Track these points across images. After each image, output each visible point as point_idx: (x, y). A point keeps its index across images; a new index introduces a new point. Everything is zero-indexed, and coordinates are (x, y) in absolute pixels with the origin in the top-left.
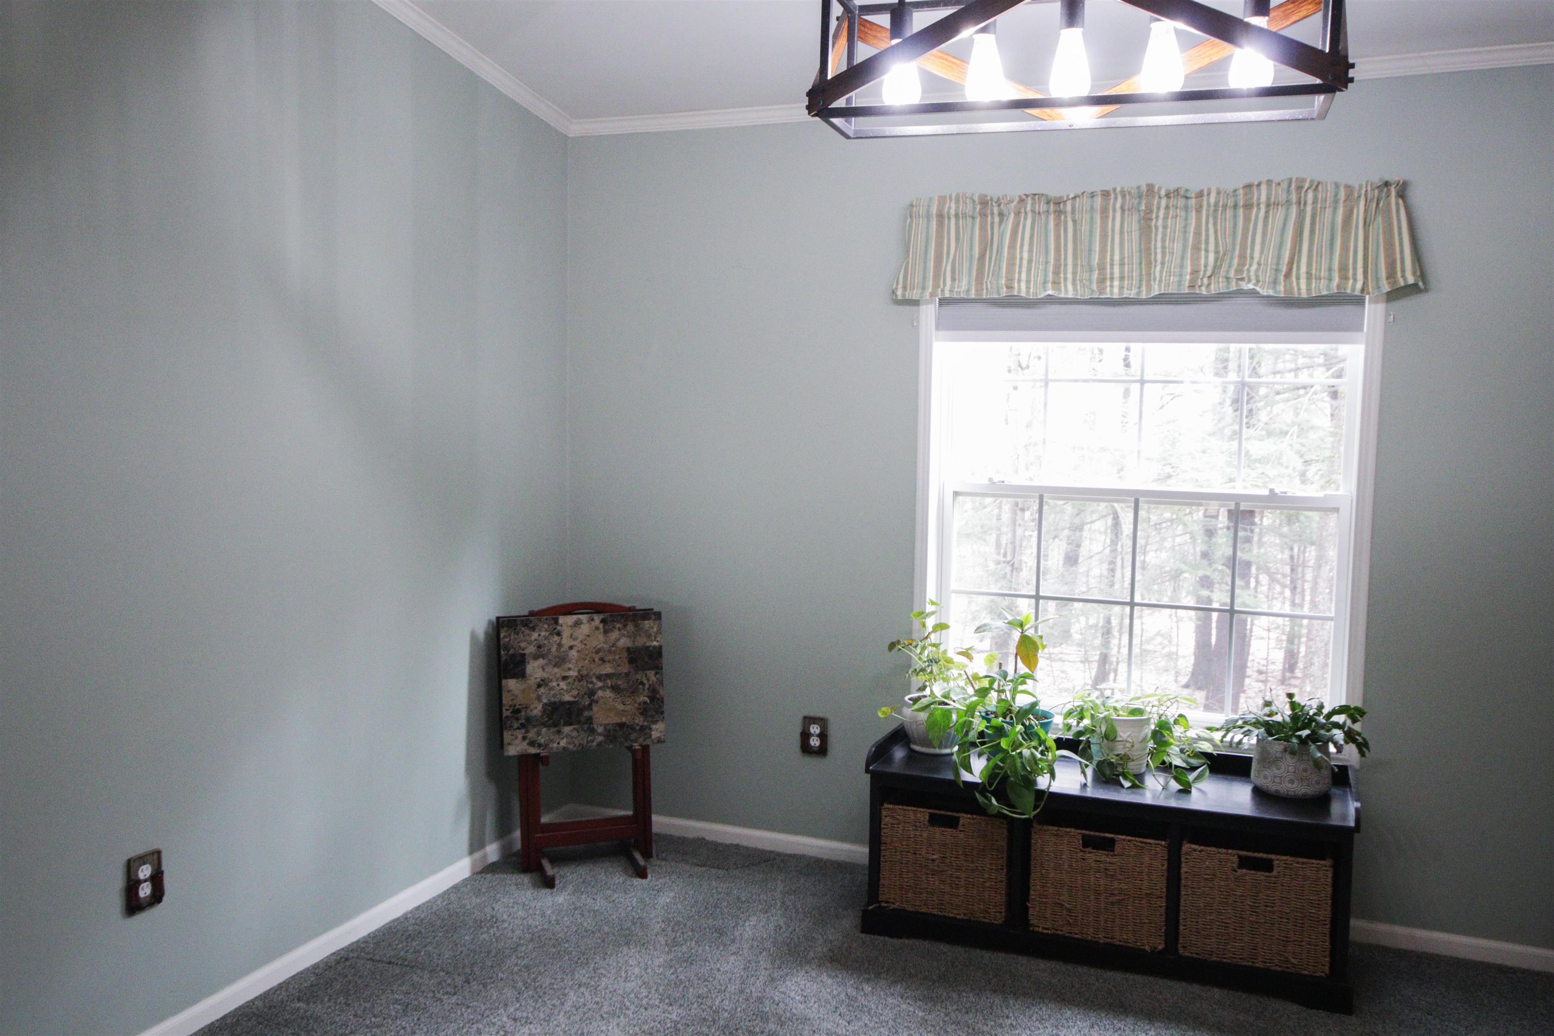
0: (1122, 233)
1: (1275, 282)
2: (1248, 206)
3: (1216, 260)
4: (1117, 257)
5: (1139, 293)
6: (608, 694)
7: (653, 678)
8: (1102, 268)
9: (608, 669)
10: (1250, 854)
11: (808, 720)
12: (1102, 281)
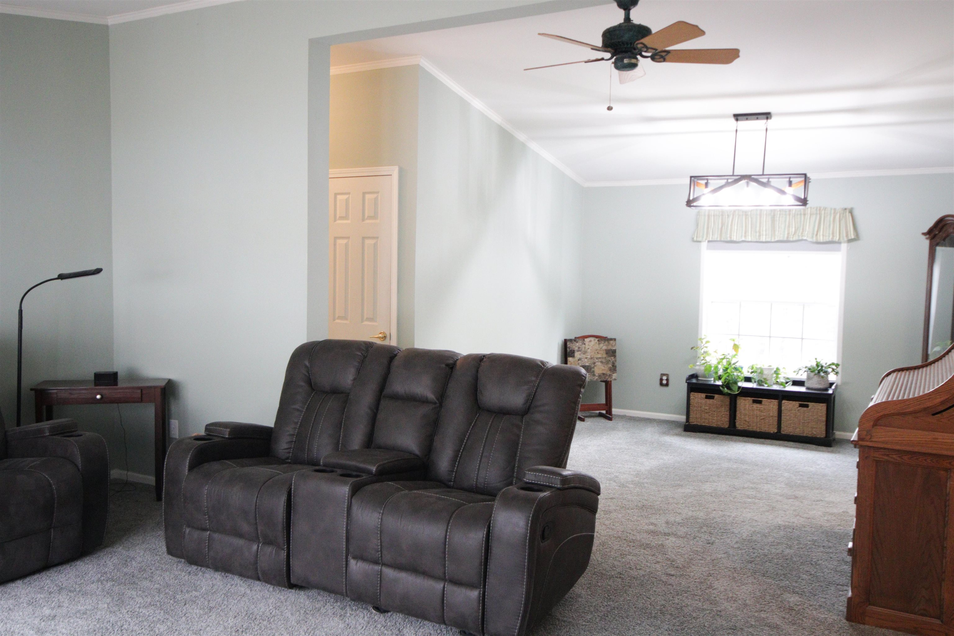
0: (766, 222)
1: (812, 237)
2: (805, 214)
3: (795, 230)
4: (764, 229)
5: (771, 239)
6: (599, 364)
7: (613, 360)
8: (760, 232)
9: (599, 356)
10: (802, 403)
11: (663, 375)
12: (760, 236)
